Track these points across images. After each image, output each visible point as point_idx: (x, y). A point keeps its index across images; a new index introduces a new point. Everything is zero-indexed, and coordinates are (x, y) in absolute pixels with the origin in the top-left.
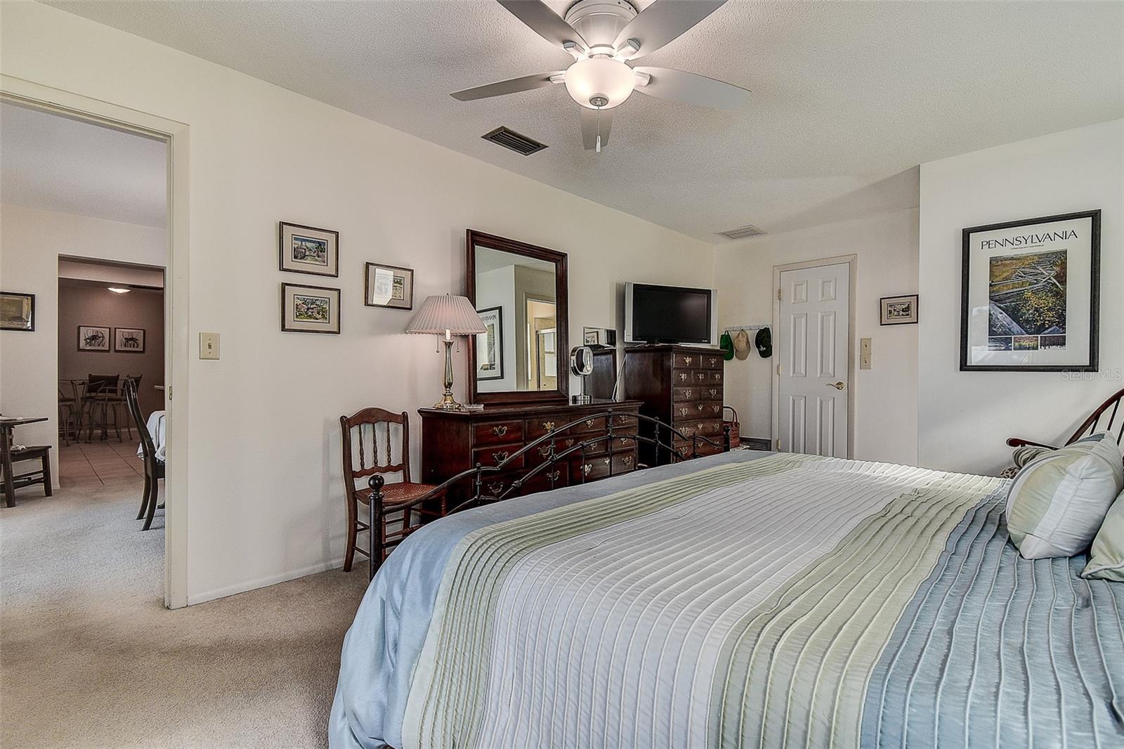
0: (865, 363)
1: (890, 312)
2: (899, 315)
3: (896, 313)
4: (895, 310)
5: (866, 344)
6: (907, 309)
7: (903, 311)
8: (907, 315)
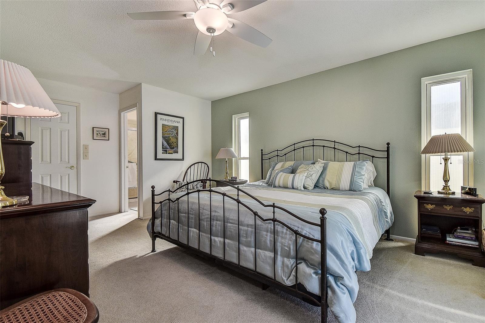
0: (86, 156)
1: (97, 134)
2: (101, 136)
3: (100, 135)
4: (99, 133)
5: (86, 147)
6: (104, 134)
7: (103, 134)
8: (104, 136)
